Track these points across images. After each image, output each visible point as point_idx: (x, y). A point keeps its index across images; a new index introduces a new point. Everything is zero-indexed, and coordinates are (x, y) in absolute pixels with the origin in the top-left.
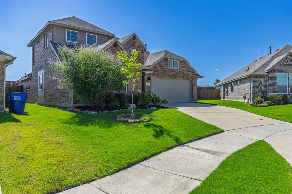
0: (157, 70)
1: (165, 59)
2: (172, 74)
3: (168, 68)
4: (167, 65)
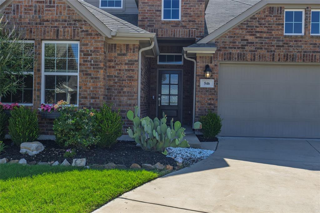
1: (273, 8)
2: (300, 52)
3: (285, 34)
4: (280, 27)
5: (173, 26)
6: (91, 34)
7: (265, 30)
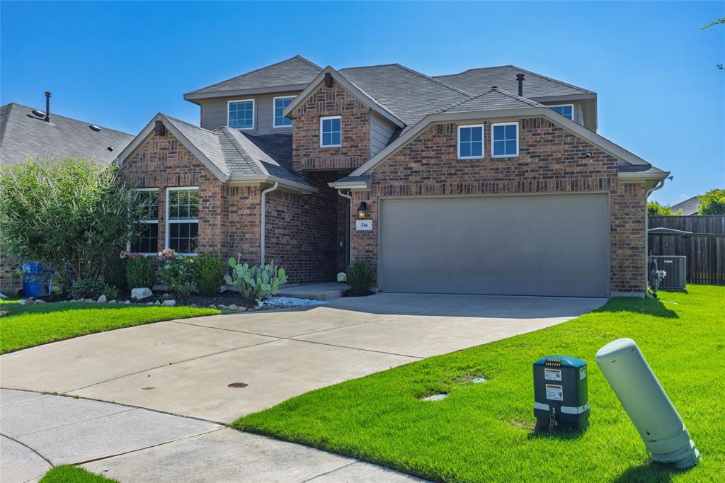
0: (401, 173)
1: (442, 126)
2: (479, 180)
3: (459, 157)
4: (452, 150)
5: (332, 154)
6: (209, 179)
7: (433, 154)
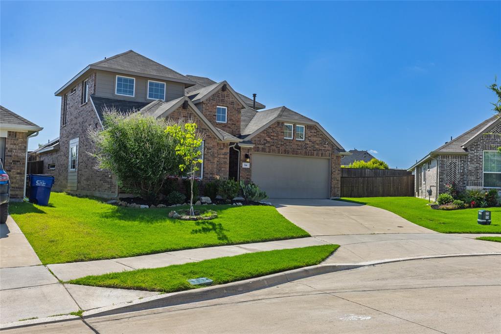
0: (262, 142)
1: (279, 122)
2: (291, 149)
3: (285, 138)
4: (282, 134)
5: (223, 127)
7: (275, 135)
